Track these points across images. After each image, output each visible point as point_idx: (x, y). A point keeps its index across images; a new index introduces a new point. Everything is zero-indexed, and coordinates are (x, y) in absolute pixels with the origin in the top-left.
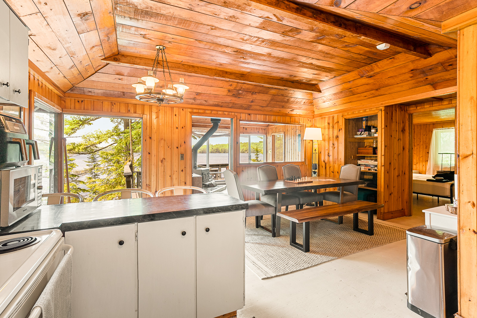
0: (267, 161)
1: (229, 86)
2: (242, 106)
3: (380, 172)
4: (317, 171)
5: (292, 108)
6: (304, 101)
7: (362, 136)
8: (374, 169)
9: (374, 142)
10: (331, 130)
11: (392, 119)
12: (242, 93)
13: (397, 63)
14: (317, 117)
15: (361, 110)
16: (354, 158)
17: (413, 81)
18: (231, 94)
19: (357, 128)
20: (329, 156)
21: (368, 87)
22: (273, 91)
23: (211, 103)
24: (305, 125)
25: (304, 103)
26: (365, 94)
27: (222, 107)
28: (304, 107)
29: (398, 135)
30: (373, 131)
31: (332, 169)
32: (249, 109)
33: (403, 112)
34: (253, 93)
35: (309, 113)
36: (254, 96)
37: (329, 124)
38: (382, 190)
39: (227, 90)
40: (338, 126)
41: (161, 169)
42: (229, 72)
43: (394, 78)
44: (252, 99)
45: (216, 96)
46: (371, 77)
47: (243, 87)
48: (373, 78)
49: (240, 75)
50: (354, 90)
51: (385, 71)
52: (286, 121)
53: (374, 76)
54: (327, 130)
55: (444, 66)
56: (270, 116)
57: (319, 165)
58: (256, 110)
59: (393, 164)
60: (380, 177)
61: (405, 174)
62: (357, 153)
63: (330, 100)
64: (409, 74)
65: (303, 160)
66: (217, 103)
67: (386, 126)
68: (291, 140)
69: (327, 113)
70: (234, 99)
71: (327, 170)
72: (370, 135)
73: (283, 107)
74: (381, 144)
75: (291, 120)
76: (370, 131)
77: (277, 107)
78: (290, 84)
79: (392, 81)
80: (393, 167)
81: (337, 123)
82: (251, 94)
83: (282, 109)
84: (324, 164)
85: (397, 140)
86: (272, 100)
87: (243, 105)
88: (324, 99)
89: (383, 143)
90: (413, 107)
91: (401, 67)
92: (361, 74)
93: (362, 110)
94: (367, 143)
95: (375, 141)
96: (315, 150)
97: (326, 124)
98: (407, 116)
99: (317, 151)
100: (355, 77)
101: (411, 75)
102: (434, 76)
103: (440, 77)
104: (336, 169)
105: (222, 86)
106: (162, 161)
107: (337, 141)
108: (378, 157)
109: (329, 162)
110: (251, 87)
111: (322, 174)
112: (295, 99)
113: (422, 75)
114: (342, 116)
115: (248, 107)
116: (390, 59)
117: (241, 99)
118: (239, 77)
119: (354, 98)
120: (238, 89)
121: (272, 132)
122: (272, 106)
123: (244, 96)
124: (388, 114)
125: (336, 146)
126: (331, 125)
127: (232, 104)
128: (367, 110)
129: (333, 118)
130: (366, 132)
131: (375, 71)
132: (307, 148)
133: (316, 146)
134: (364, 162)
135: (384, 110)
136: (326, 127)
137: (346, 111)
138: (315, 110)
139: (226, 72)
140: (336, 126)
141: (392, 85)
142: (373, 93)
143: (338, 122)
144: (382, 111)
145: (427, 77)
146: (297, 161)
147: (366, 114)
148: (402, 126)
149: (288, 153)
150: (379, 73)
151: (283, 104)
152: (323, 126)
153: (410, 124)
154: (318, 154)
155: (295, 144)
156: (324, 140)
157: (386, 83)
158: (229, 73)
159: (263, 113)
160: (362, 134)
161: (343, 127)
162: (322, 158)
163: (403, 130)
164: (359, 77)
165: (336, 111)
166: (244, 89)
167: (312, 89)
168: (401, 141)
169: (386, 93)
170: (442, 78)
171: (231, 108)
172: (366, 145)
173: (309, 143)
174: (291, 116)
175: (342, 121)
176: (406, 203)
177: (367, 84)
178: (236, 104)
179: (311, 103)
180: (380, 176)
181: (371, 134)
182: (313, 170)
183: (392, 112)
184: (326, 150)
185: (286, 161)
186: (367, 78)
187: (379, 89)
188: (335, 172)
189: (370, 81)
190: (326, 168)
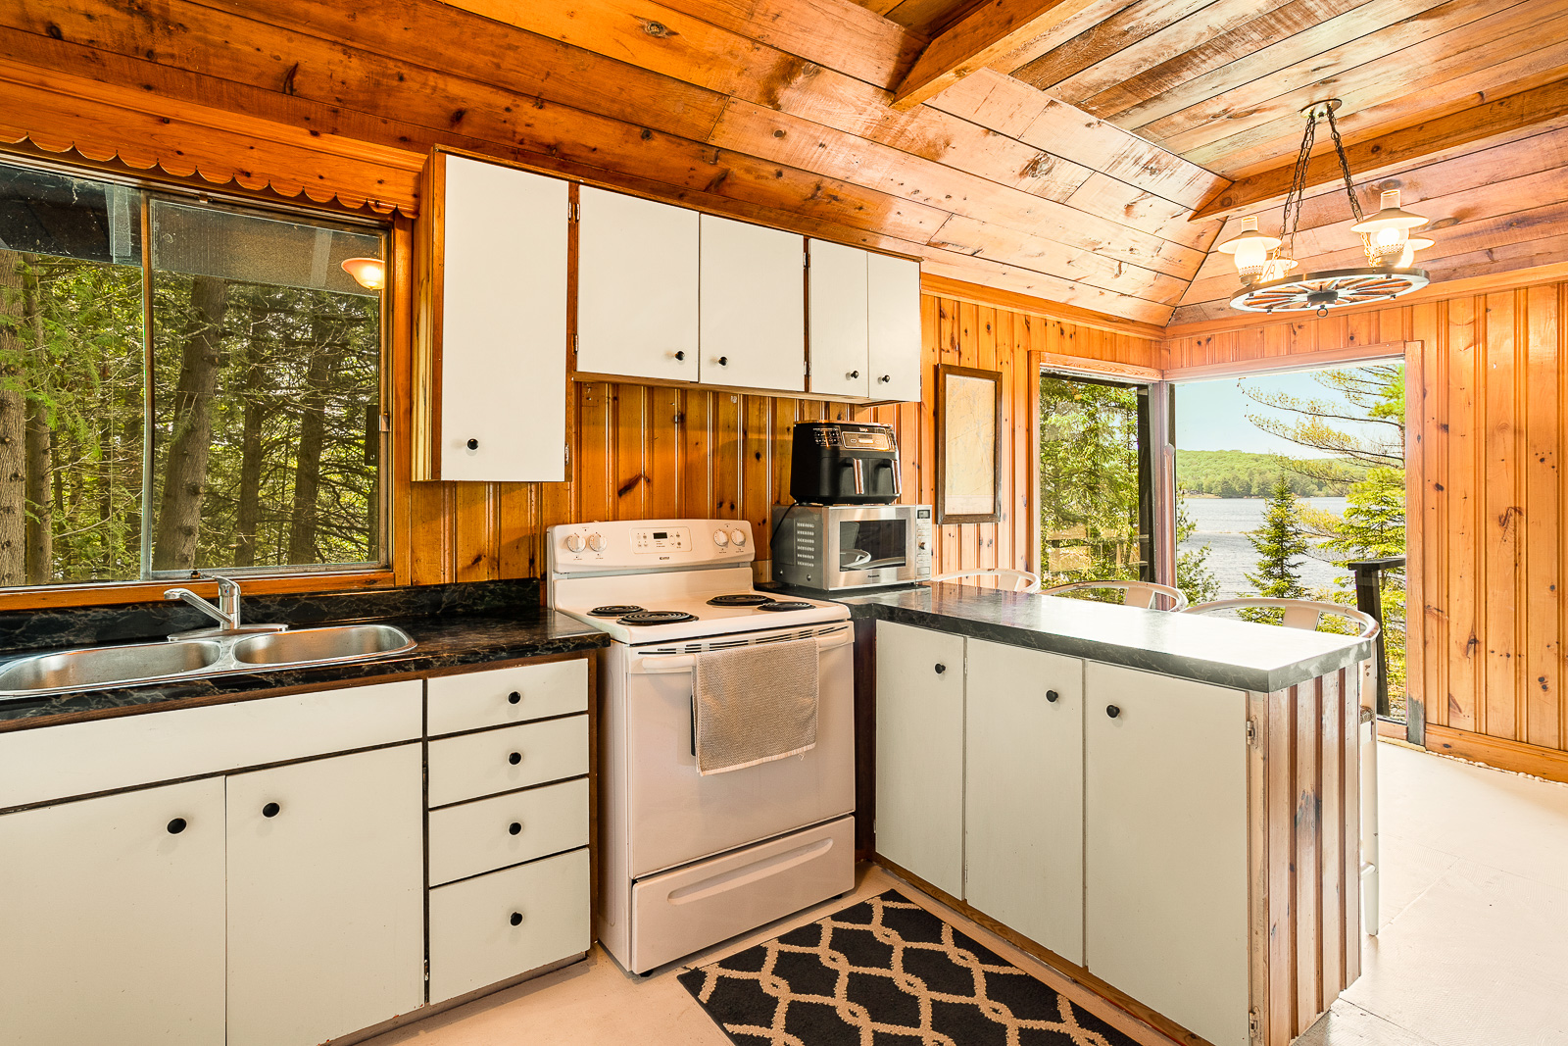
41: (1500, 554)
106: (1503, 521)
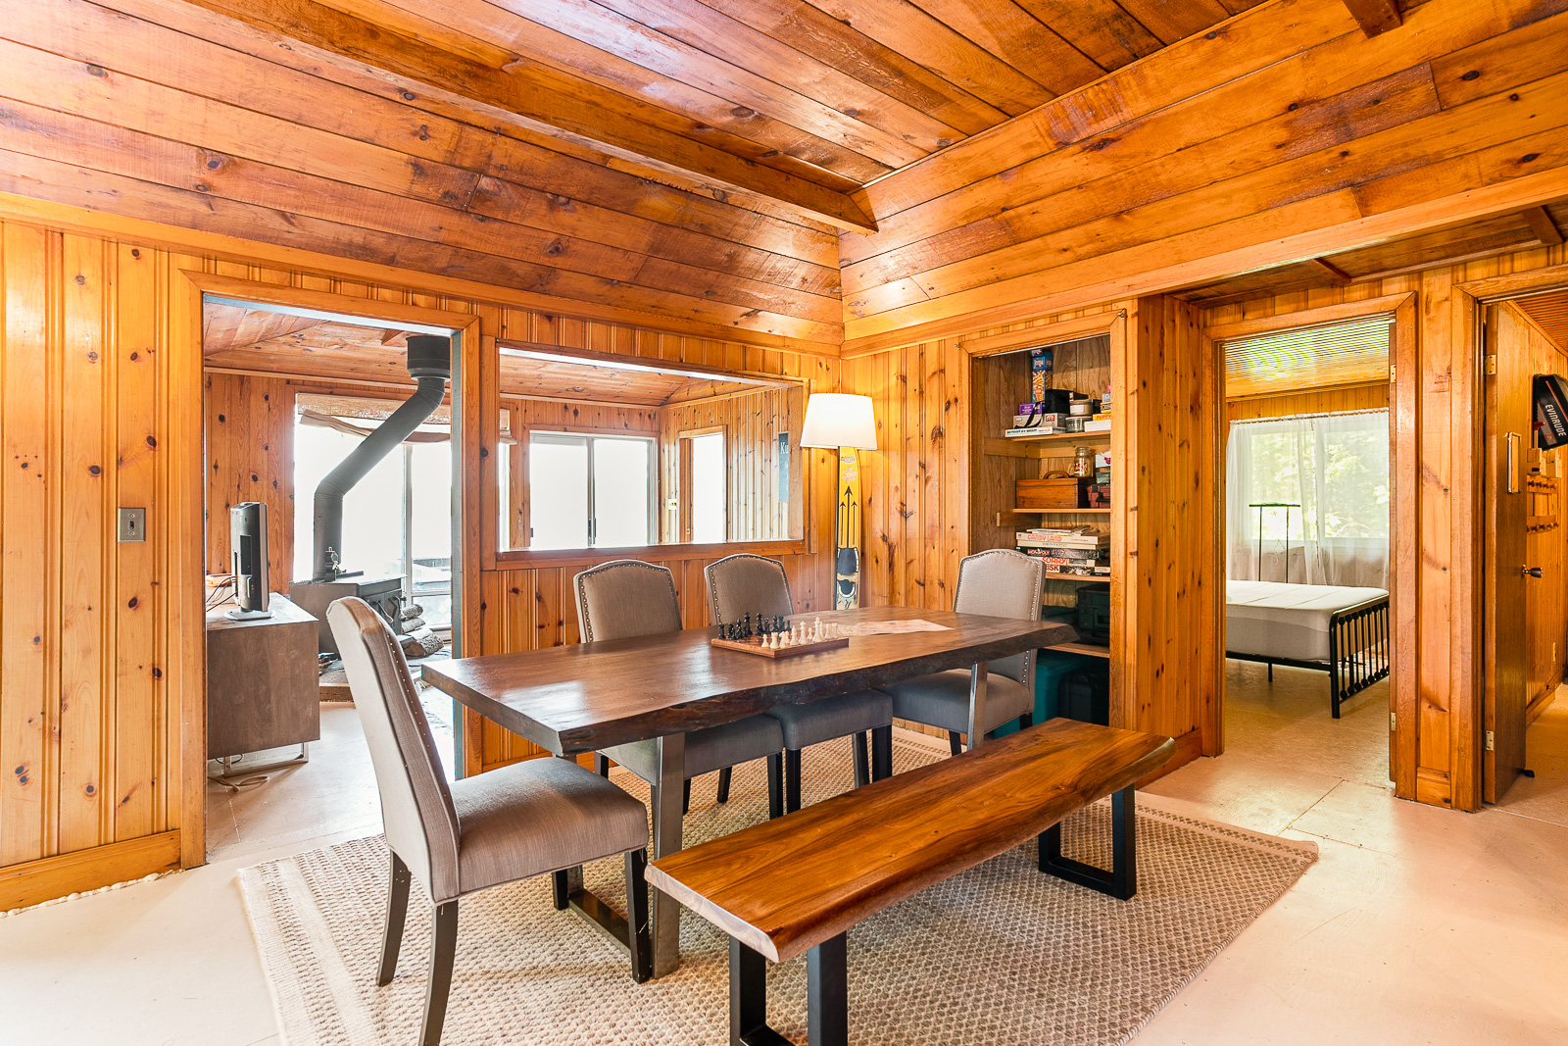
0: (660, 540)
1: (415, 134)
2: (504, 270)
3: (1122, 581)
4: (855, 578)
5: (752, 301)
6: (802, 271)
7: (1037, 431)
8: (1083, 569)
9: (1078, 456)
10: (913, 405)
11: (1161, 354)
12: (494, 194)
13: (1237, 61)
14: (854, 350)
15: (1037, 318)
16: (1004, 524)
17: (1282, 170)
18: (434, 193)
19: (1012, 399)
20: (904, 514)
21: (1079, 202)
22: (658, 203)
23: (324, 231)
24: (805, 385)
25: (804, 280)
26: (1066, 238)
27: (391, 261)
28: (801, 301)
29: (1181, 427)
30: (1078, 409)
31: (916, 570)
32: (547, 287)
33: (1194, 331)
34: (556, 201)
35: (823, 335)
36: (565, 218)
37: (904, 379)
38: (1131, 658)
39: (408, 162)
40: (943, 388)
42: (391, 34)
43: (1201, 153)
44: (553, 237)
45: (343, 192)
46: (1103, 144)
47: (498, 158)
48: (1108, 151)
49: (462, 67)
50: (1019, 216)
51: (1170, 111)
52: (724, 363)
53: (1119, 139)
54: (895, 406)
55: (1440, 78)
56: (651, 335)
57: (863, 554)
58: (582, 296)
59: (1164, 544)
60: (1122, 604)
61: (1200, 583)
62: (1012, 501)
63: (910, 271)
64: (1274, 131)
65: (799, 535)
66: (358, 239)
67: (1144, 384)
68: (750, 456)
69: (897, 334)
70: (454, 221)
71: (896, 574)
72: (1065, 425)
73: (710, 293)
74: (1127, 460)
75: (748, 358)
76: (1067, 412)
77: (682, 289)
78: (736, 165)
79: (1192, 168)
80: (1164, 558)
81: (936, 376)
82: (544, 202)
83: (704, 304)
84: (886, 548)
85: (1178, 445)
86: (655, 249)
87: (514, 265)
88: (886, 267)
89: (1133, 455)
90: (1229, 314)
91: (1246, 87)
92: (1060, 129)
93: (1043, 317)
94: (1049, 460)
95: (1081, 454)
96: (848, 491)
97: (893, 380)
98: (1208, 350)
99: (855, 497)
100: (1030, 145)
101: (1281, 135)
102: (1381, 140)
103: (1405, 145)
104: (935, 572)
105: (370, 133)
107: (937, 452)
108: (1112, 516)
109: (906, 540)
110: (541, 161)
111: (876, 590)
112: (762, 259)
113: (1328, 136)
114: (960, 346)
115: (540, 276)
116: (1207, 37)
117: (496, 226)
118: (456, 76)
119: (1013, 257)
120: (467, 163)
121: (679, 427)
122: (660, 285)
123: (507, 210)
124: (1150, 331)
125: (933, 471)
126: (913, 384)
127: (450, 251)
128: (1064, 317)
129: (922, 354)
130: (1048, 416)
131: (1127, 114)
132: (813, 485)
133: (850, 476)
134: (1042, 538)
135: (1137, 314)
136: (893, 394)
137: (975, 324)
138: (847, 318)
139: (373, 32)
140: (933, 389)
141: (1191, 189)
142: (1100, 231)
143: (942, 371)
144: (1126, 317)
145: (1349, 146)
146: (775, 538)
147: (1059, 331)
148: (1190, 389)
149: (742, 507)
150: (1142, 125)
151: (711, 276)
152: (880, 388)
153: (1216, 380)
154: (858, 509)
155: (767, 471)
156: (884, 448)
157: (1163, 178)
158: (392, 41)
159: (617, 317)
160: (1033, 423)
161: (963, 391)
162: (877, 526)
163: (1195, 407)
164: (1051, 143)
165: (933, 326)
166: (501, 168)
167: (838, 211)
168: (1189, 452)
169: (1157, 231)
170: (1413, 151)
171: (442, 272)
172: (1043, 472)
173: (823, 461)
174: (747, 341)
175: (960, 365)
176: (1204, 702)
177: (1079, 187)
178: (471, 255)
179: (832, 284)
180: (1122, 600)
181: (1071, 422)
182: (841, 577)
183: (1162, 328)
184: (892, 489)
185: (735, 541)
186: (1084, 149)
187: (1128, 211)
188: (932, 583)
189: (1096, 167)
190: (891, 565)
